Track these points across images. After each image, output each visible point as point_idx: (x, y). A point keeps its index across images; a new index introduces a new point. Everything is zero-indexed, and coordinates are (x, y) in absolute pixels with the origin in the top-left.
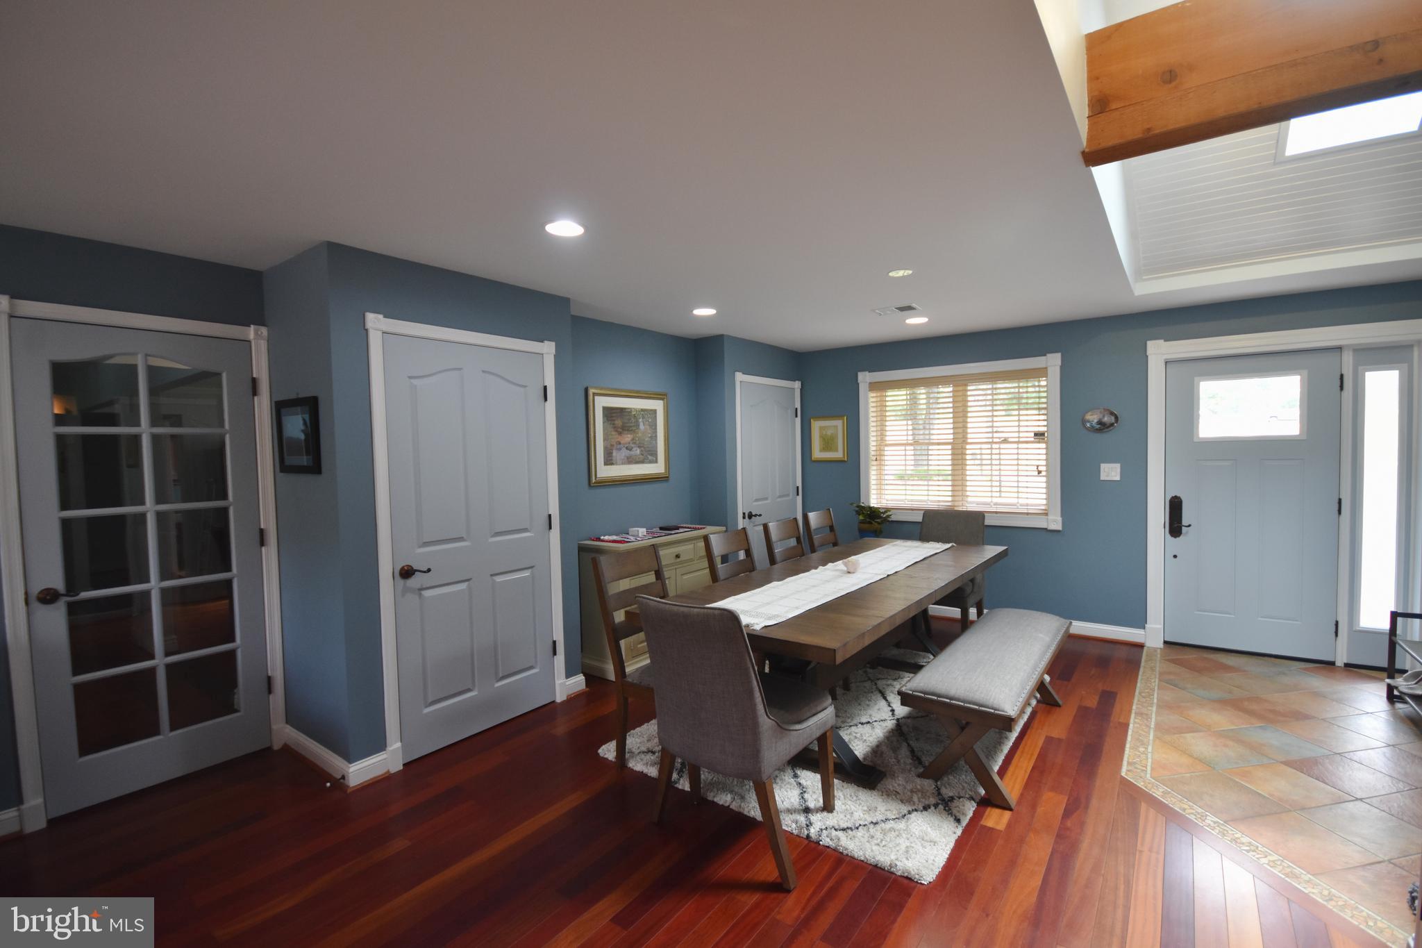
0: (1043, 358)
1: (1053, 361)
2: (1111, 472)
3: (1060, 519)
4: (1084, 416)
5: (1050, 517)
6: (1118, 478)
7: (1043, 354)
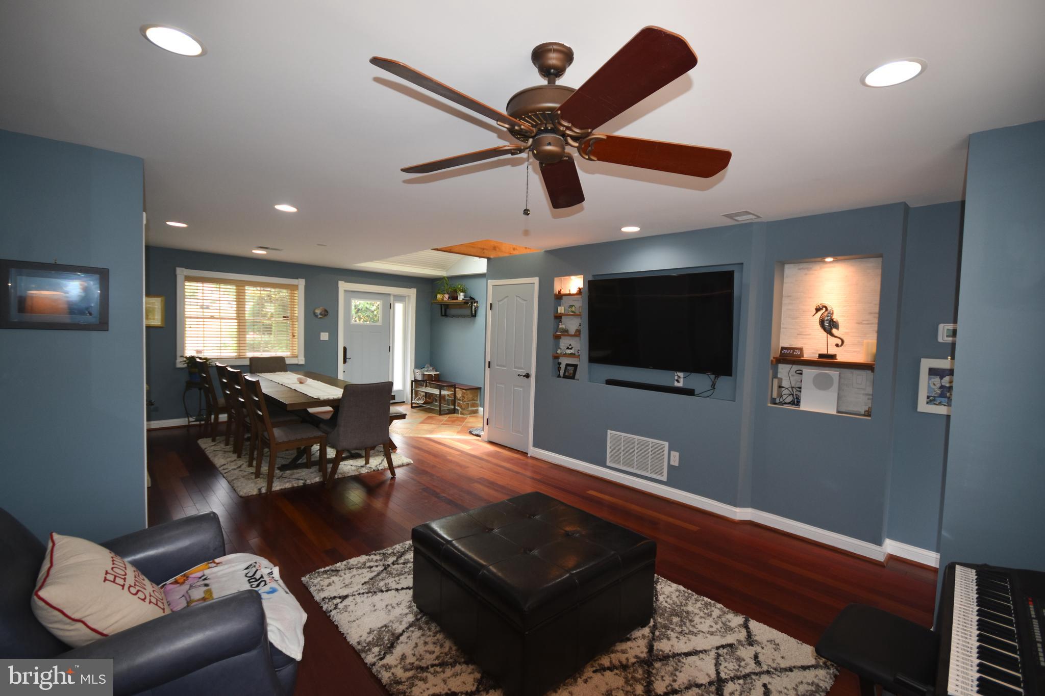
0: (296, 280)
1: (301, 283)
2: (324, 336)
3: (304, 359)
4: (315, 310)
5: (299, 358)
6: (327, 339)
7: (297, 278)
